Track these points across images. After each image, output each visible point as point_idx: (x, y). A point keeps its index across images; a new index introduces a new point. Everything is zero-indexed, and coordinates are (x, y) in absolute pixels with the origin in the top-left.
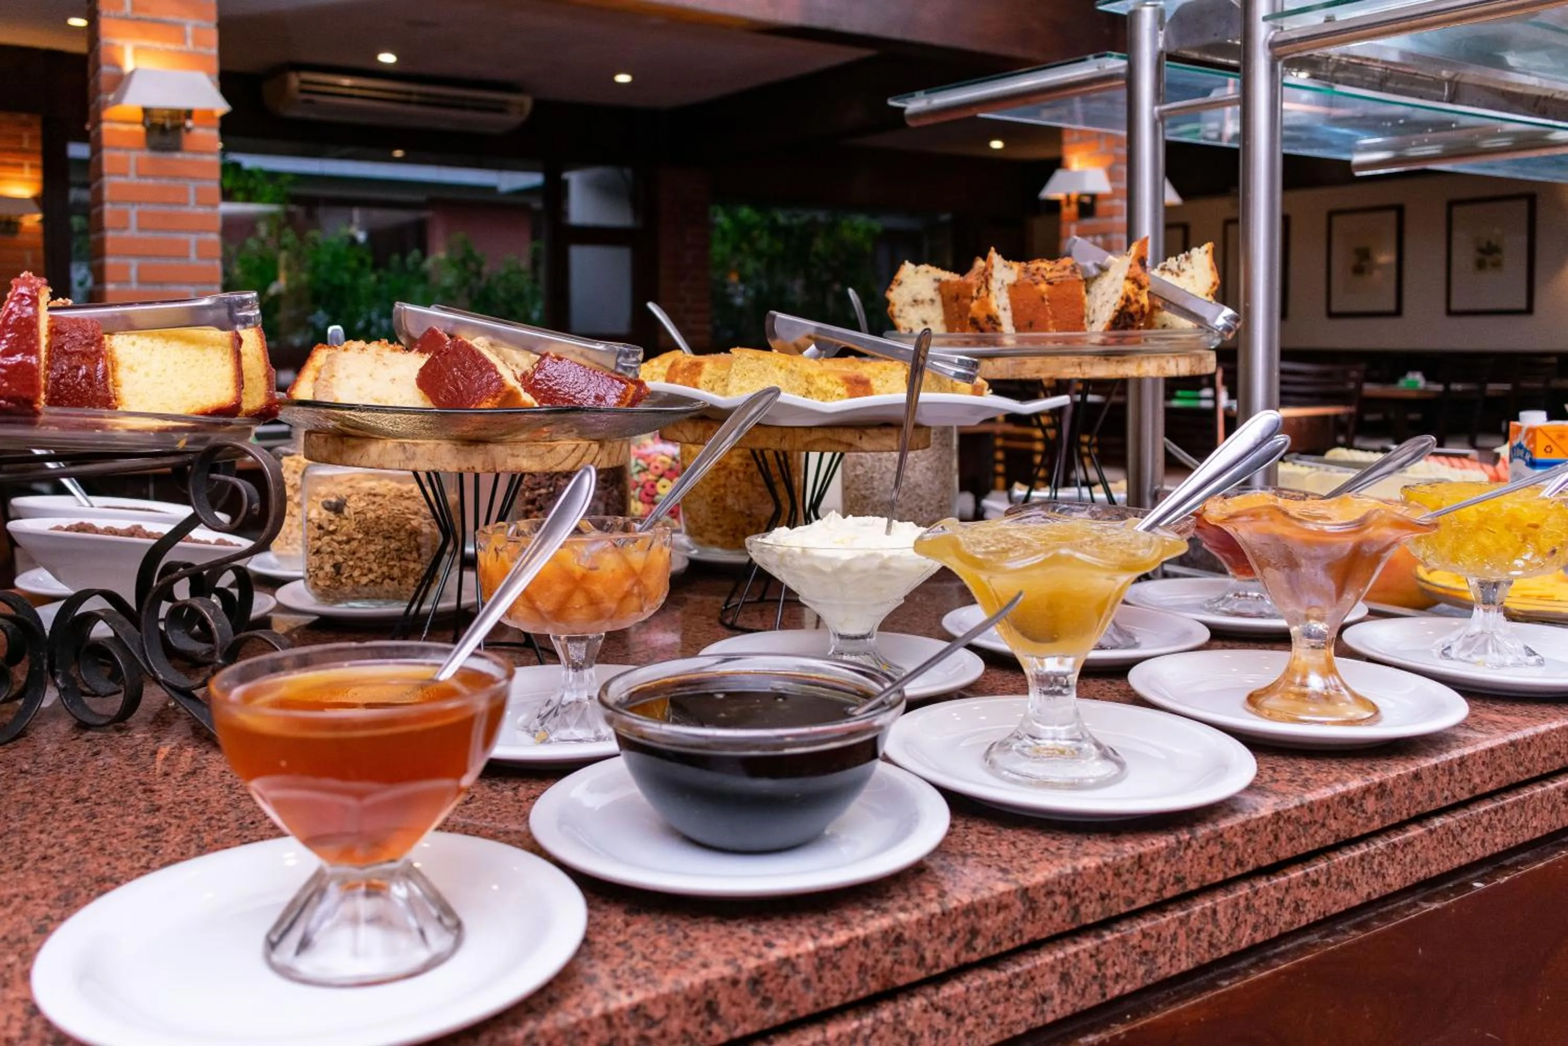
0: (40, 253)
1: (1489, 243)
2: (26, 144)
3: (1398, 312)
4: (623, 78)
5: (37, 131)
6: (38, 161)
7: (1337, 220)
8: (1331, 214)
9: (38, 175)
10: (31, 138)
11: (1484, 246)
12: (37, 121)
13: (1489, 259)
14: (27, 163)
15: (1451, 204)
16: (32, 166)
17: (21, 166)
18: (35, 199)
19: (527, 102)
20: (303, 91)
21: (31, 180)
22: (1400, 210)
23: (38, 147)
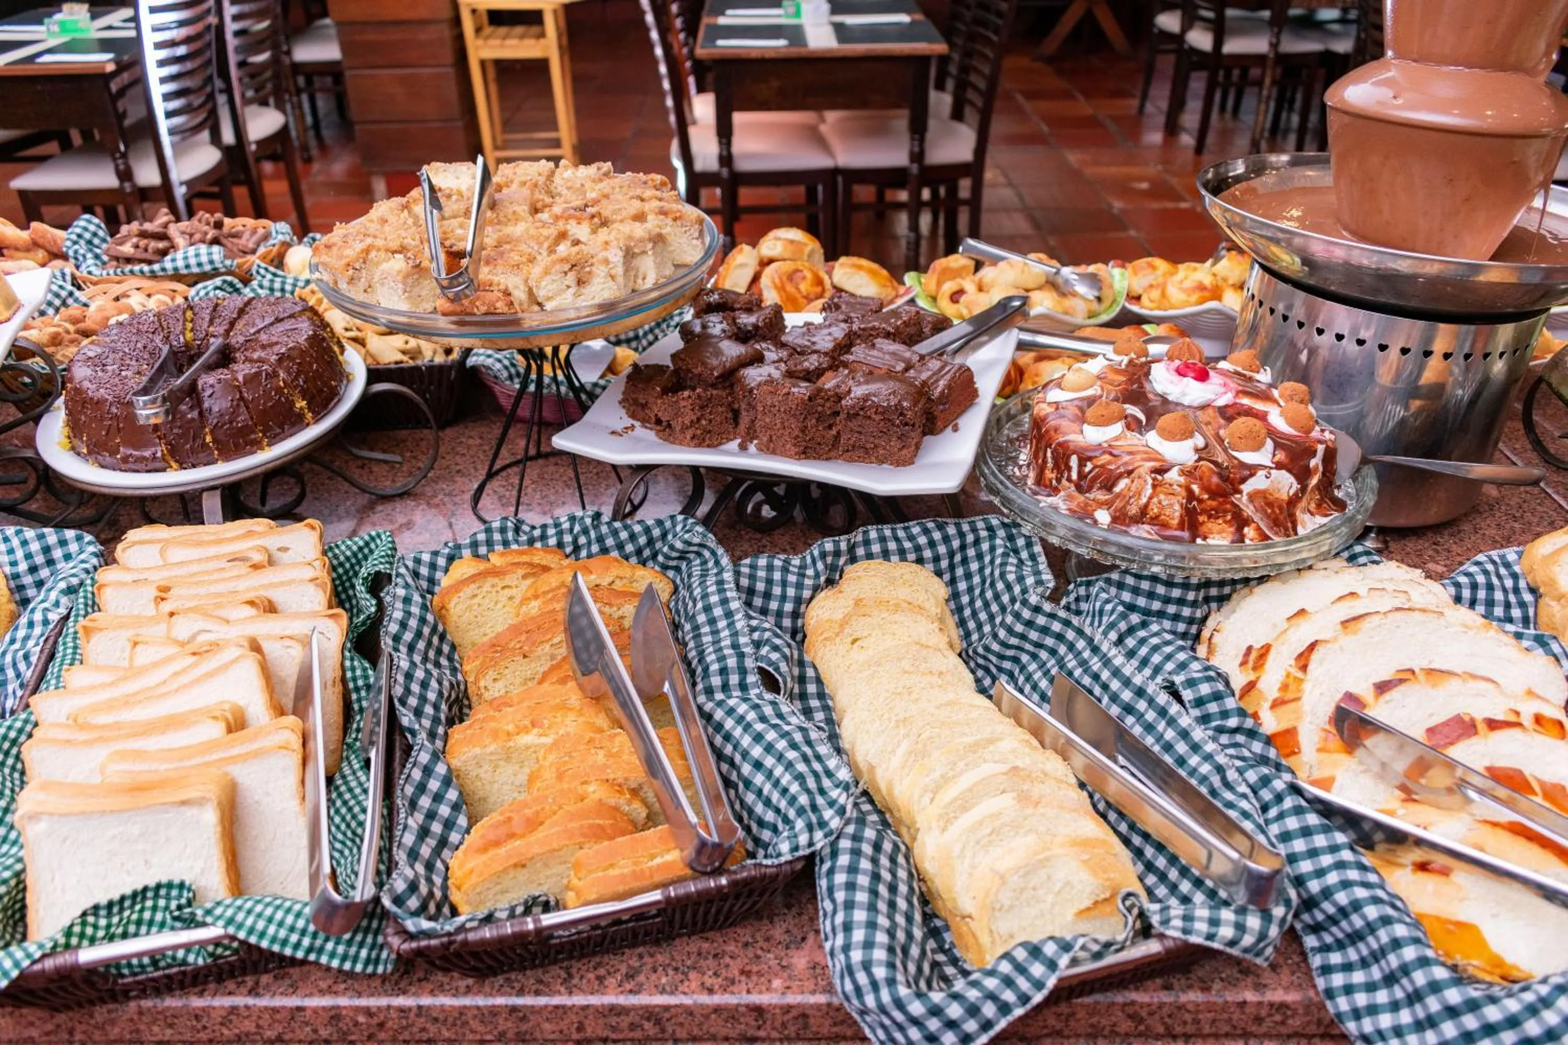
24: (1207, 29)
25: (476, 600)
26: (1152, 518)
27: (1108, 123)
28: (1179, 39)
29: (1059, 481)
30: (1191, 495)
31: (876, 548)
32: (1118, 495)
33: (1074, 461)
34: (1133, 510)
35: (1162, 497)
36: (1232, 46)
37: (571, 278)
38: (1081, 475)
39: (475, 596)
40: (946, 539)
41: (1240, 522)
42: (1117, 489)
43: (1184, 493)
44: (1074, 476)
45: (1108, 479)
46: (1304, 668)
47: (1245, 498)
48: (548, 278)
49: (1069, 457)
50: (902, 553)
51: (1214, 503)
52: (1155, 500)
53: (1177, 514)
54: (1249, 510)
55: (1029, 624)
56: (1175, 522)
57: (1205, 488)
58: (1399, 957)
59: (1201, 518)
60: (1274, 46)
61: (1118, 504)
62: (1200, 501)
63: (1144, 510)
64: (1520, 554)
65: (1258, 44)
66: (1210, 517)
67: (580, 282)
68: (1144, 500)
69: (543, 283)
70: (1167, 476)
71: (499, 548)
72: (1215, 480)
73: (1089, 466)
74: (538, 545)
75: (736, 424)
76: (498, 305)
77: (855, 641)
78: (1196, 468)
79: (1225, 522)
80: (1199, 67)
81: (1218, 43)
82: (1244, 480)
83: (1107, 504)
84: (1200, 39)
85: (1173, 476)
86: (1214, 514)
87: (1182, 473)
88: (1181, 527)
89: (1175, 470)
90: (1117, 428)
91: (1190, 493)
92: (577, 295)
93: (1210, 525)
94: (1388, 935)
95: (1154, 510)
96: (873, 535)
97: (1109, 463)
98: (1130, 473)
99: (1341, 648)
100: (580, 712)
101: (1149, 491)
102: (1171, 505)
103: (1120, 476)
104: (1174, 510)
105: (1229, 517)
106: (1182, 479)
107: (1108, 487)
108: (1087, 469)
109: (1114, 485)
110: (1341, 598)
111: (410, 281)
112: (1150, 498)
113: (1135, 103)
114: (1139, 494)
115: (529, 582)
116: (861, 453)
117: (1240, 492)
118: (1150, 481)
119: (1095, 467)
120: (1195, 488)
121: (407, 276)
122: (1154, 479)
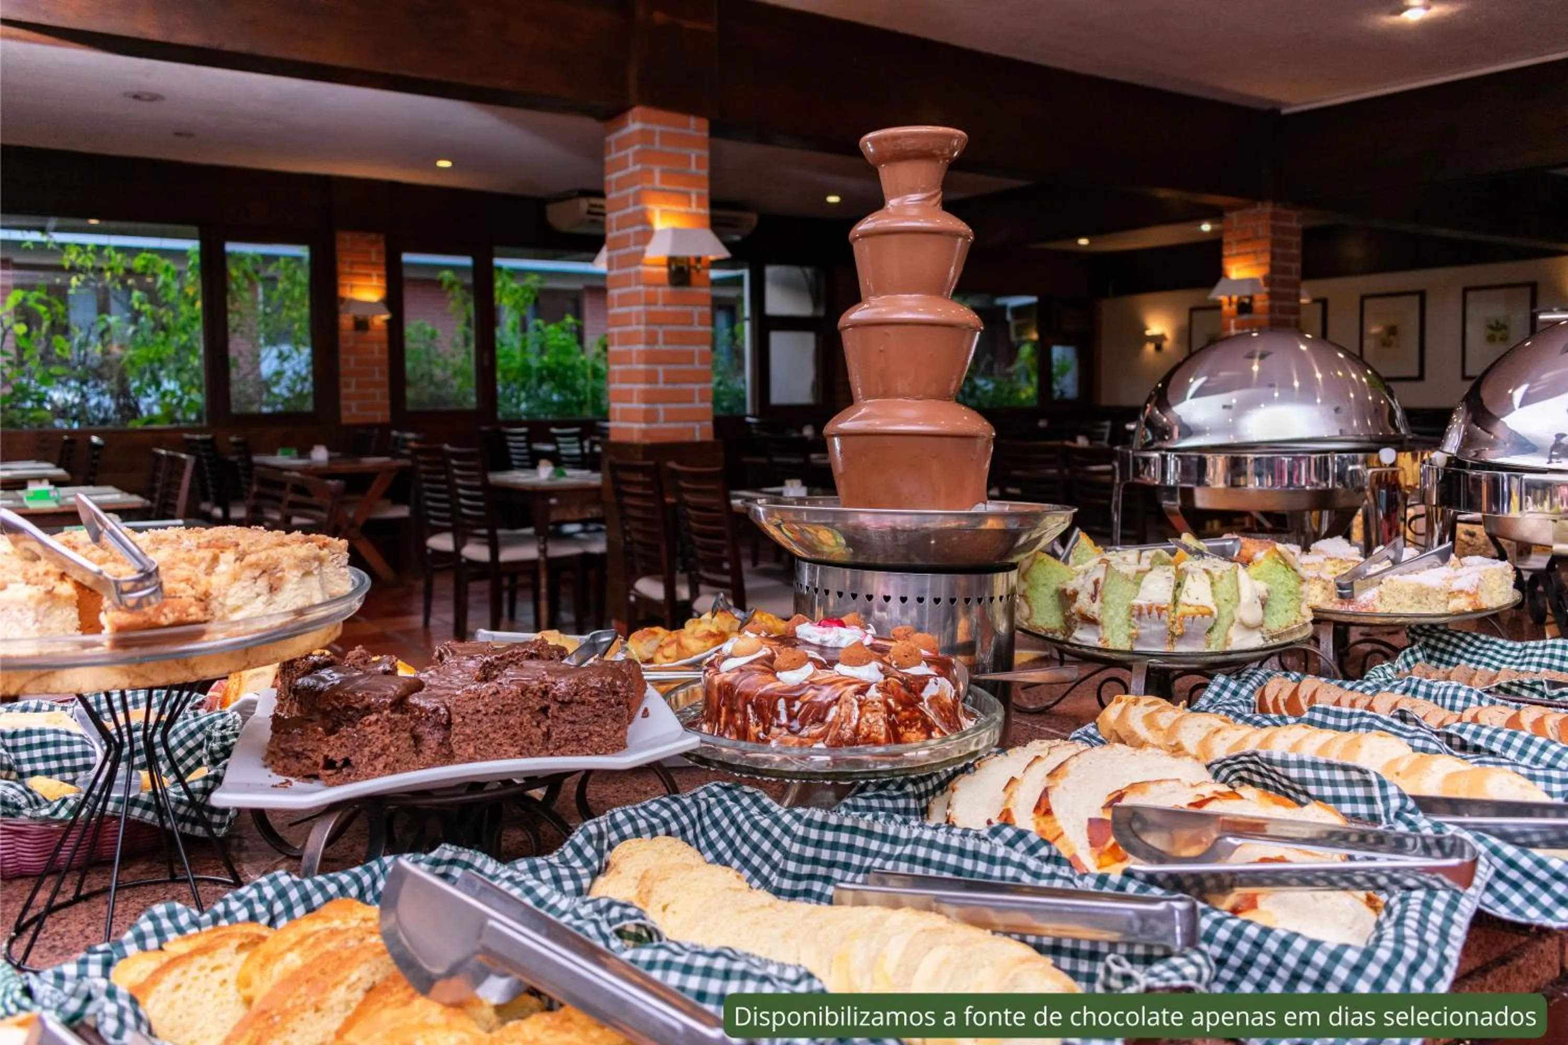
0: (385, 346)
1: (1497, 323)
2: (374, 258)
3: (1421, 377)
4: (833, 199)
5: (382, 246)
6: (383, 272)
7: (1367, 303)
8: (1363, 298)
9: (383, 283)
10: (377, 254)
11: (1494, 324)
12: (382, 238)
13: (1498, 335)
14: (374, 273)
15: (1466, 290)
16: (379, 276)
17: (368, 275)
18: (382, 301)
19: (754, 218)
20: (589, 213)
21: (378, 287)
22: (1422, 295)
23: (383, 260)
24: (482, 544)
25: (181, 992)
26: (865, 738)
27: (398, 636)
28: (456, 554)
29: (767, 731)
30: (890, 710)
31: (628, 829)
32: (831, 724)
33: (781, 704)
34: (847, 733)
35: (868, 715)
36: (507, 555)
37: (263, 583)
38: (791, 717)
39: (178, 987)
40: (685, 809)
41: (928, 728)
42: (829, 719)
43: (884, 708)
44: (784, 720)
45: (818, 712)
46: (1048, 812)
47: (926, 705)
48: (236, 587)
49: (775, 704)
50: (652, 829)
51: (906, 714)
52: (863, 720)
53: (883, 729)
54: (931, 715)
55: (819, 844)
56: (882, 737)
57: (898, 701)
58: (1293, 953)
59: (901, 729)
60: (543, 552)
61: (832, 733)
62: (897, 714)
63: (857, 730)
64: (1096, 727)
65: (530, 552)
66: (906, 727)
67: (272, 589)
68: (855, 722)
69: (232, 591)
70: (868, 694)
71: (172, 936)
72: (903, 691)
73: (798, 704)
74: (224, 923)
75: (418, 753)
76: (193, 610)
77: (664, 908)
78: (886, 684)
79: (918, 730)
80: (480, 577)
81: (495, 554)
82: (922, 690)
83: (823, 736)
84: (476, 552)
85: (873, 694)
86: (909, 723)
87: (879, 689)
88: (888, 740)
89: (873, 687)
90: (809, 668)
91: (887, 705)
92: (269, 603)
93: (908, 735)
94: (1275, 940)
95: (865, 730)
96: (620, 817)
97: (815, 696)
98: (837, 700)
99: (1065, 789)
100: (449, 1026)
101: (856, 713)
102: (877, 721)
103: (830, 705)
104: (880, 729)
105: (919, 725)
106: (880, 695)
107: (819, 719)
108: (796, 709)
109: (826, 715)
110: (1029, 765)
111: (42, 608)
112: (859, 719)
113: (418, 620)
114: (849, 718)
115: (244, 956)
116: (574, 746)
117: (922, 700)
118: (856, 703)
119: (804, 704)
120: (891, 701)
121: (40, 602)
122: (859, 700)
